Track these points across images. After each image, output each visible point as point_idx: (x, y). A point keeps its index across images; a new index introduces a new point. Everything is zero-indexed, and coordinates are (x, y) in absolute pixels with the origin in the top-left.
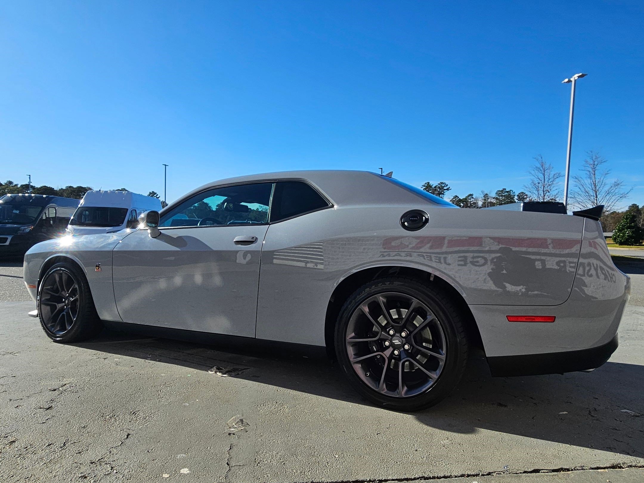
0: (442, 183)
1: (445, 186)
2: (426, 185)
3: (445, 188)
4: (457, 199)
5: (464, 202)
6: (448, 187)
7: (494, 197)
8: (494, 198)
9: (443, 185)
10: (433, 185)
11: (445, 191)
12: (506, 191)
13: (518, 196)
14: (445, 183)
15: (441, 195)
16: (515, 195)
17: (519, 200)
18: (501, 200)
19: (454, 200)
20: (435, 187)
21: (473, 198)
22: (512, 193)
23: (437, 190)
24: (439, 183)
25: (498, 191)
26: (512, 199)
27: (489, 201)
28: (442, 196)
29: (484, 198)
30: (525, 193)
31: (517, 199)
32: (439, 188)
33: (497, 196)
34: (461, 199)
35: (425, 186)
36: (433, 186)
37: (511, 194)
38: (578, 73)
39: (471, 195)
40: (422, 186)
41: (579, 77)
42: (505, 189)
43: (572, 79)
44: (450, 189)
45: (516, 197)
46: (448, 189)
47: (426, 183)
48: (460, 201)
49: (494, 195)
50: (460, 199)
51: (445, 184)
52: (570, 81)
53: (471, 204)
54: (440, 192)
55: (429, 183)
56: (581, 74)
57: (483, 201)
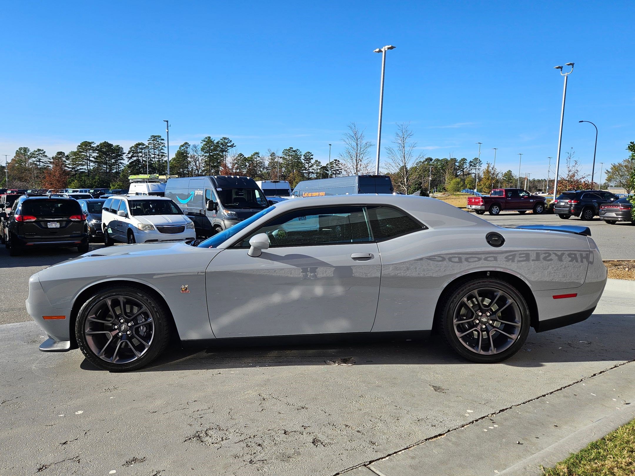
0: (225, 138)
1: (229, 142)
2: (207, 140)
3: (229, 144)
4: (242, 157)
5: (250, 161)
6: (232, 143)
7: (280, 156)
8: (281, 158)
9: (226, 141)
10: (215, 140)
11: (228, 148)
12: (293, 150)
13: (304, 156)
14: (228, 138)
15: (224, 153)
16: (301, 155)
17: (305, 161)
18: (288, 160)
19: (239, 159)
20: (218, 143)
21: (259, 157)
22: (299, 152)
23: (220, 146)
24: (222, 138)
25: (285, 150)
26: (299, 159)
27: (276, 160)
28: (226, 153)
29: (270, 157)
30: (311, 153)
31: (303, 159)
32: (222, 144)
33: (284, 156)
34: (247, 157)
35: (205, 141)
36: (215, 142)
37: (298, 154)
38: (389, 45)
39: (257, 153)
40: (202, 141)
41: (388, 48)
42: (292, 148)
43: (383, 50)
44: (234, 146)
45: (303, 157)
46: (232, 146)
47: (206, 138)
48: (245, 160)
49: (280, 154)
50: (245, 157)
51: (228, 140)
52: (380, 51)
53: (257, 164)
54: (223, 149)
55: (210, 137)
56: (390, 46)
57: (270, 161)
